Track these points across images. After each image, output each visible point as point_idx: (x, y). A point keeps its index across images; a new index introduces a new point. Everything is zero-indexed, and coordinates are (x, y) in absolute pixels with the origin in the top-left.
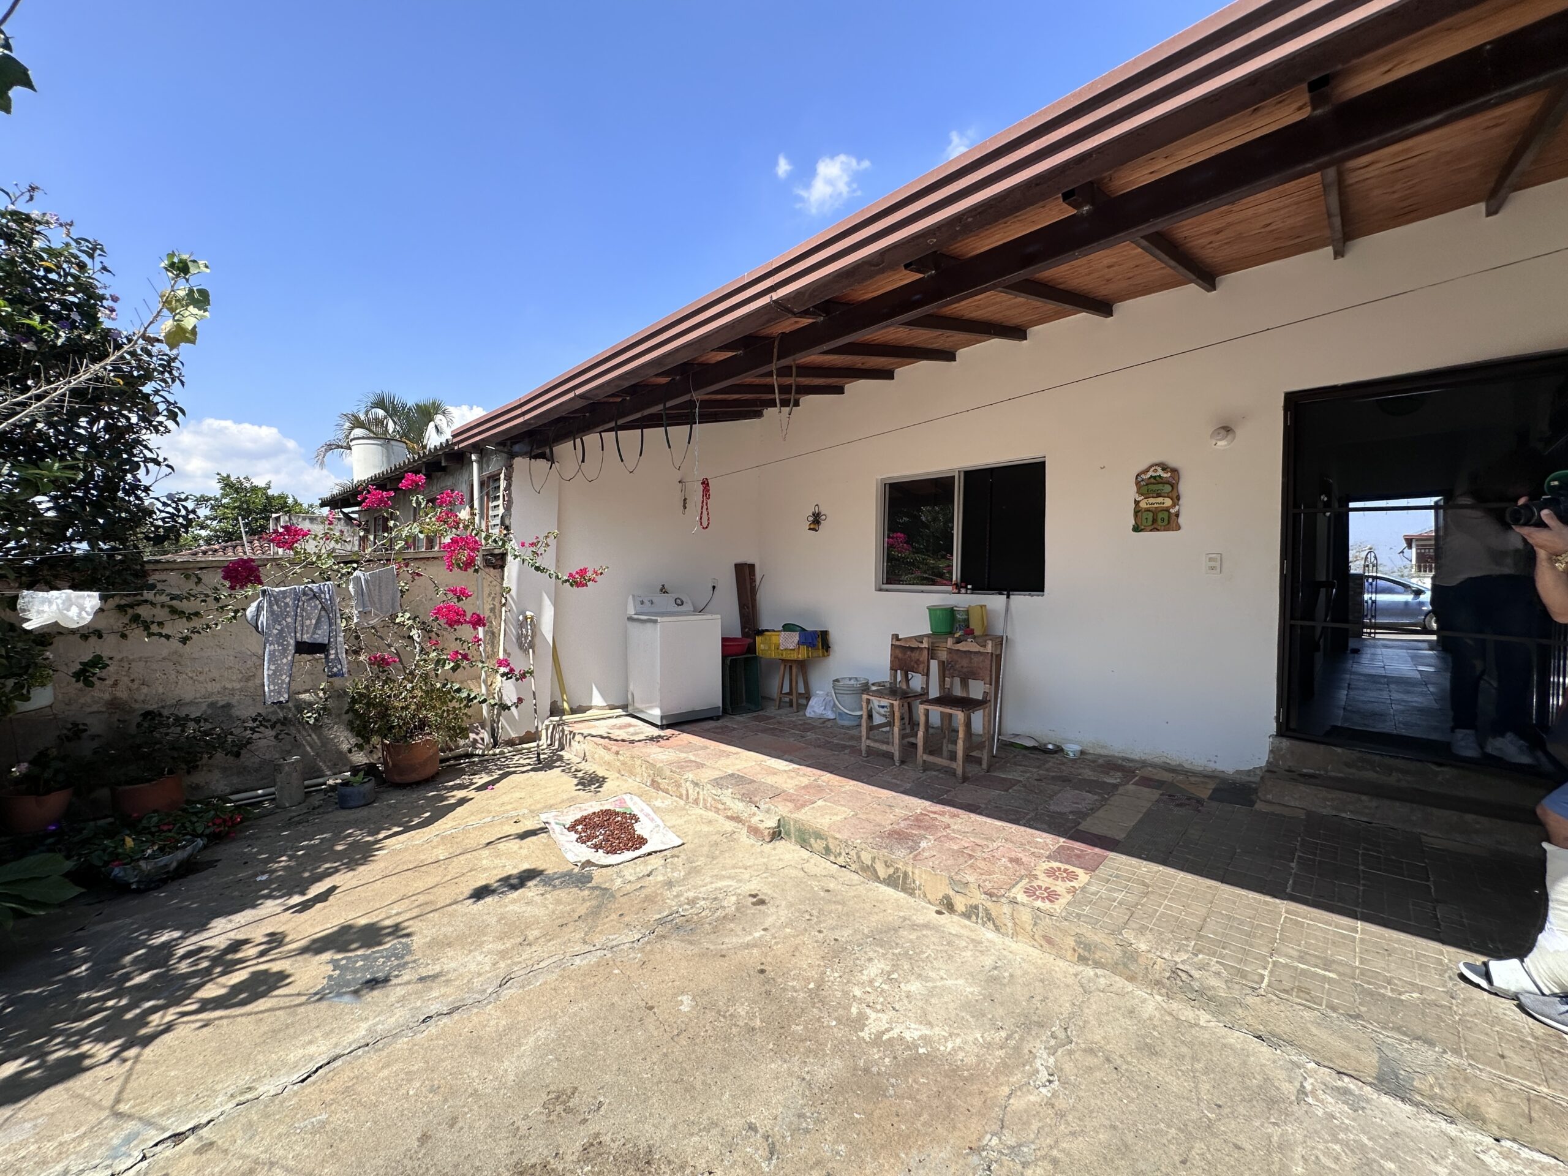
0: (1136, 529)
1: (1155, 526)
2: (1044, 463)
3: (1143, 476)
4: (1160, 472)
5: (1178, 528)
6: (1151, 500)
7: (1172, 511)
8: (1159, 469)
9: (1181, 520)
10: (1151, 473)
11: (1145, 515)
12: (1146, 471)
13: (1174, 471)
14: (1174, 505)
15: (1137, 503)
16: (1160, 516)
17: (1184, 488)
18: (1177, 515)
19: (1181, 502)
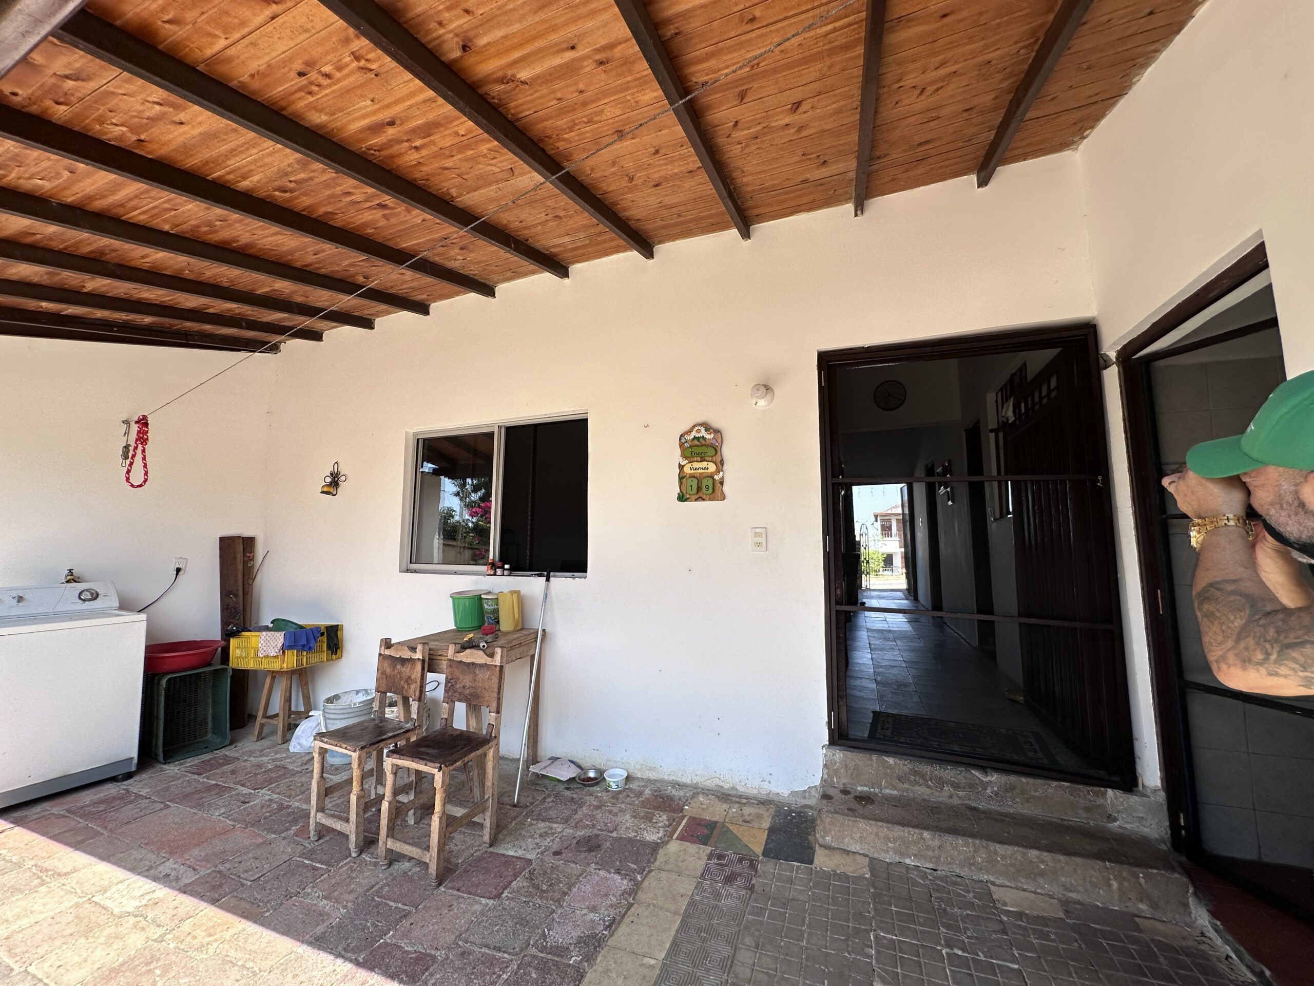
0: (681, 498)
1: (700, 494)
2: (586, 420)
3: (686, 436)
4: (703, 433)
5: (723, 498)
6: (696, 465)
7: (716, 477)
8: (703, 429)
9: (726, 488)
10: (693, 434)
11: (690, 482)
12: (690, 431)
13: (717, 431)
14: (718, 471)
15: (681, 467)
16: (705, 482)
17: (727, 452)
18: (722, 483)
19: (725, 467)
